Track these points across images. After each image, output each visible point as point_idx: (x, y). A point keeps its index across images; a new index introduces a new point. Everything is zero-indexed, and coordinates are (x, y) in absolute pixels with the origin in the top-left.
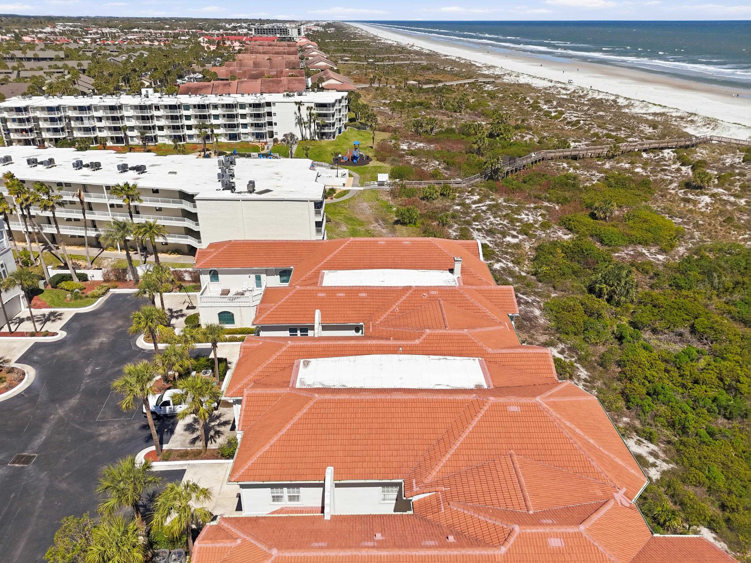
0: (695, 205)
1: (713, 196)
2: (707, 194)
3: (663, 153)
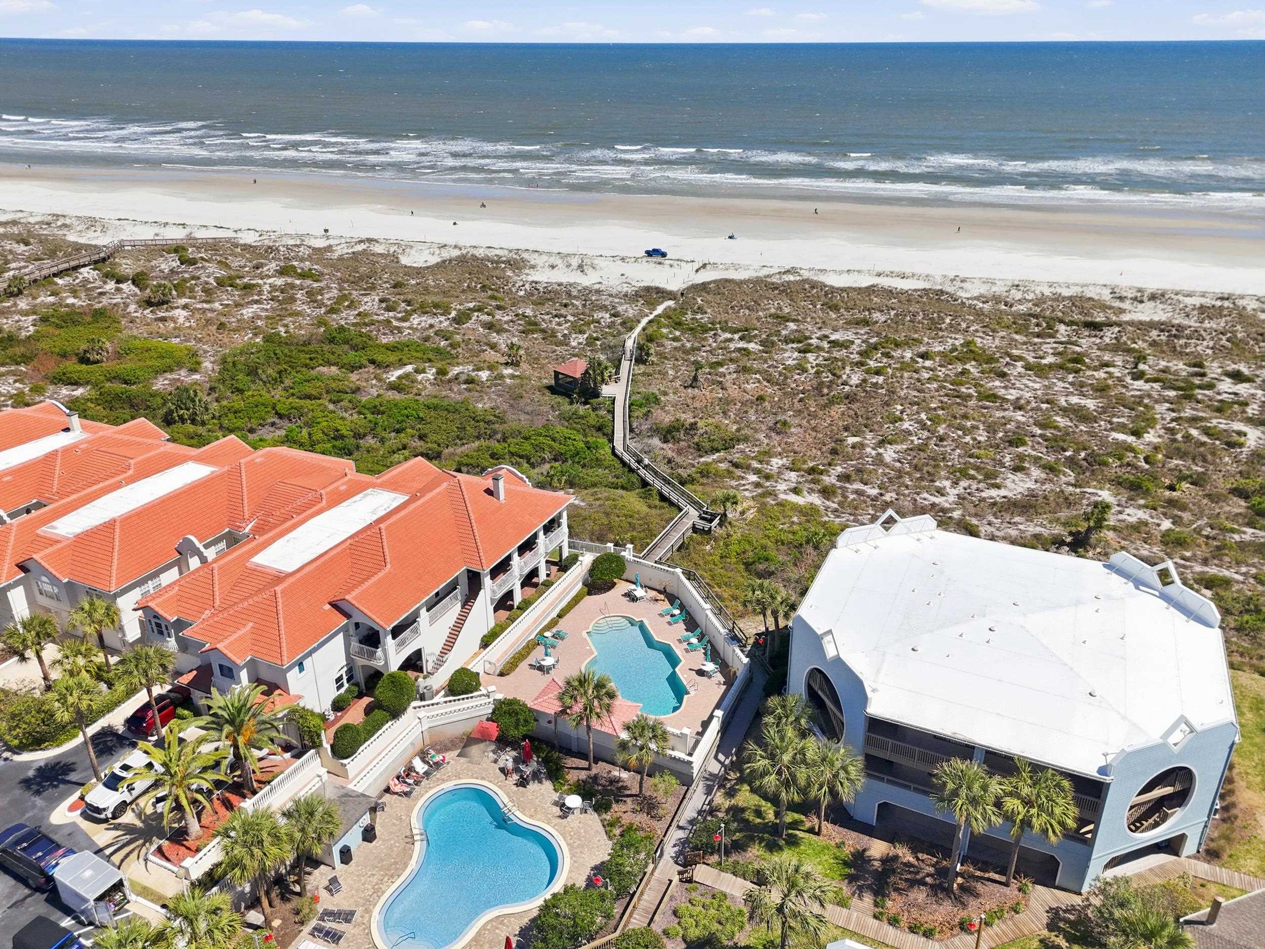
0: (175, 322)
1: (185, 307)
2: (177, 308)
3: (81, 273)
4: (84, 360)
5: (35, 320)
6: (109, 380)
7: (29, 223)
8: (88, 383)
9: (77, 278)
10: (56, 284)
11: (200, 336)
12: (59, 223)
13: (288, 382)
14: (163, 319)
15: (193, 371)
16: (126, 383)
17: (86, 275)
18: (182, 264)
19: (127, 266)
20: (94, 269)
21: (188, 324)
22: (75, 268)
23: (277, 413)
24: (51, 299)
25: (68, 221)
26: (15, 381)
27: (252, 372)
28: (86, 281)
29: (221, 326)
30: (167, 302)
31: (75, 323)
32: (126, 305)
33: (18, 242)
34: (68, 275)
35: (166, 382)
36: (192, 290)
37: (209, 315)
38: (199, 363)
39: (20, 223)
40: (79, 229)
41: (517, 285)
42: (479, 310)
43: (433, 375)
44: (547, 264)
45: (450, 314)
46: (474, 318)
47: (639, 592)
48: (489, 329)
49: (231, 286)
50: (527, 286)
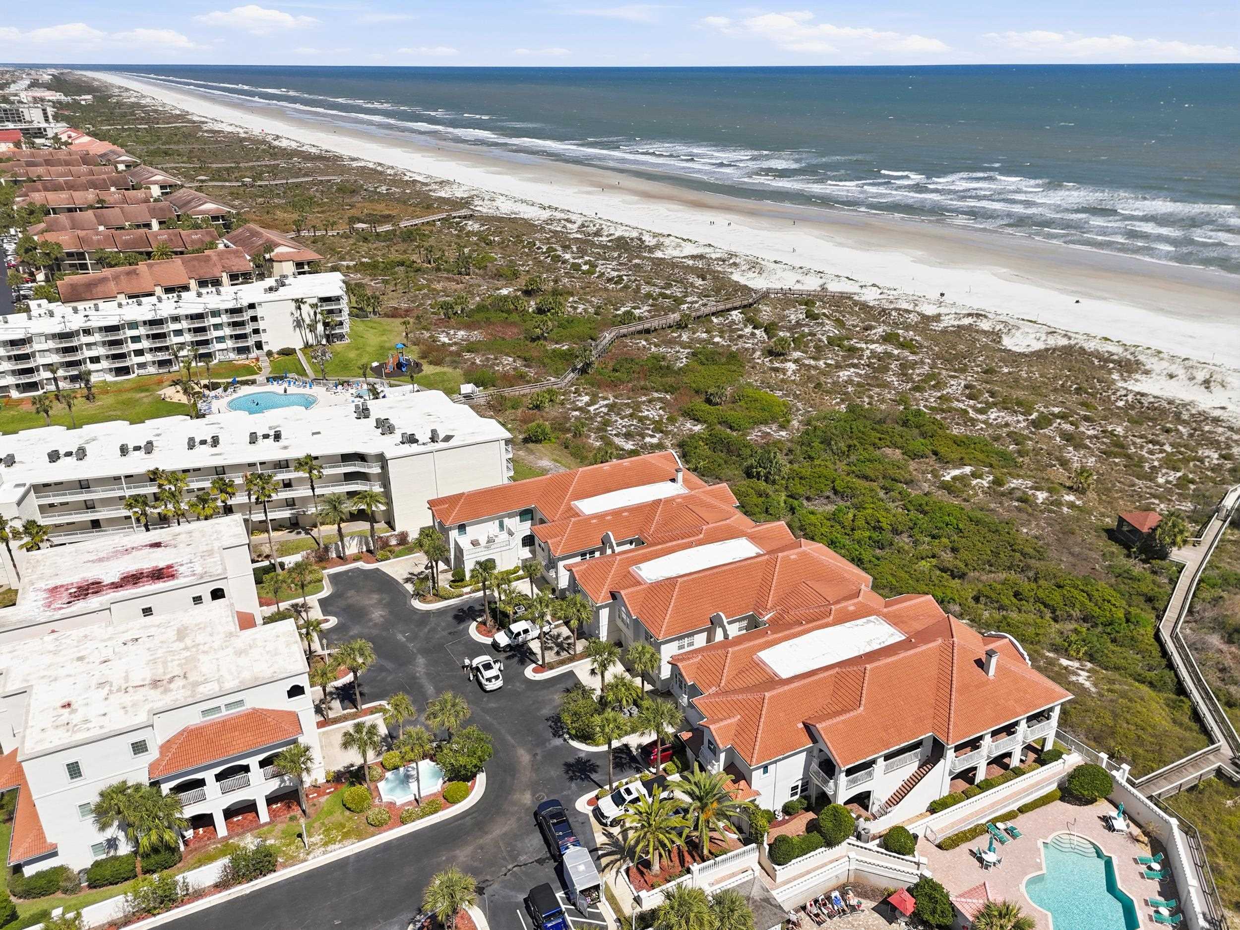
0: (784, 374)
1: (796, 361)
2: (790, 361)
3: (731, 315)
4: (708, 401)
5: (688, 353)
6: (720, 423)
7: (711, 258)
8: (705, 422)
9: (728, 318)
10: (712, 322)
11: (798, 392)
12: (731, 261)
13: (853, 458)
14: (776, 370)
15: (782, 427)
16: (731, 428)
17: (734, 317)
18: (807, 317)
19: (766, 313)
20: (741, 313)
21: (793, 378)
22: (729, 310)
23: (834, 488)
24: (704, 335)
25: (738, 261)
26: (660, 408)
27: (826, 442)
28: (733, 322)
29: (818, 385)
30: (783, 354)
31: (714, 362)
32: (754, 350)
33: (698, 277)
34: (722, 316)
35: (759, 434)
36: (806, 346)
37: (813, 372)
38: (788, 422)
39: (705, 258)
40: (744, 268)
41: (1119, 394)
42: (1063, 417)
43: (989, 482)
44: (1165, 372)
45: (1031, 415)
46: (1055, 425)
47: (1120, 823)
48: (1067, 441)
49: (839, 346)
50: (1130, 398)
